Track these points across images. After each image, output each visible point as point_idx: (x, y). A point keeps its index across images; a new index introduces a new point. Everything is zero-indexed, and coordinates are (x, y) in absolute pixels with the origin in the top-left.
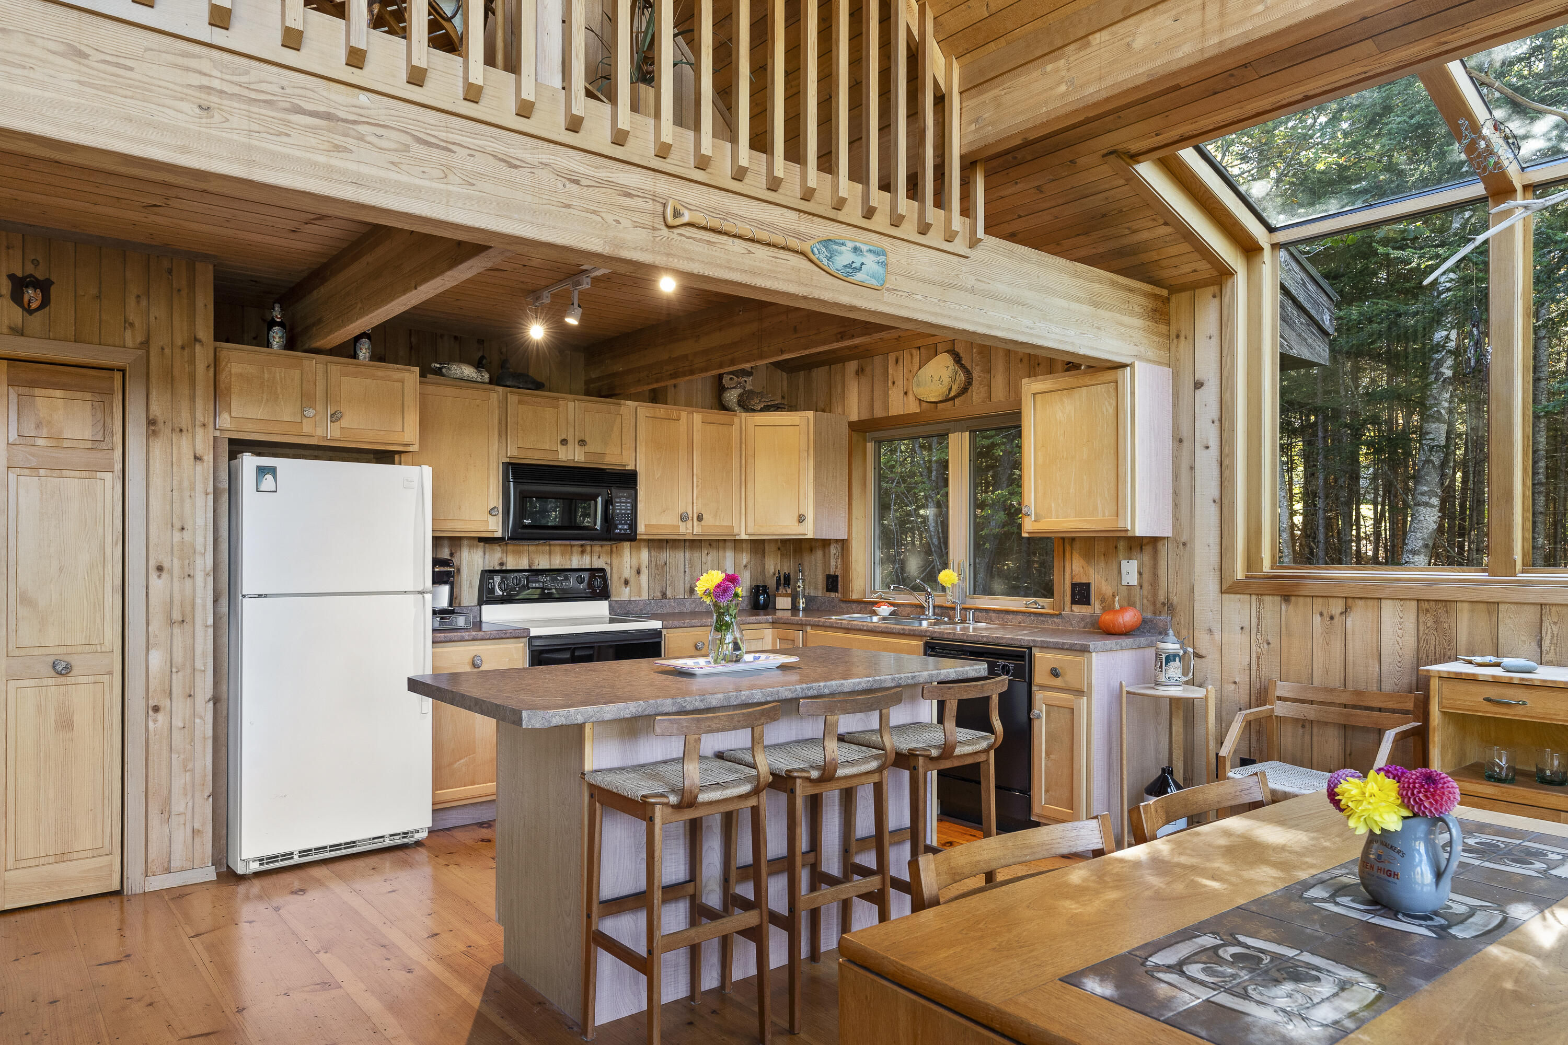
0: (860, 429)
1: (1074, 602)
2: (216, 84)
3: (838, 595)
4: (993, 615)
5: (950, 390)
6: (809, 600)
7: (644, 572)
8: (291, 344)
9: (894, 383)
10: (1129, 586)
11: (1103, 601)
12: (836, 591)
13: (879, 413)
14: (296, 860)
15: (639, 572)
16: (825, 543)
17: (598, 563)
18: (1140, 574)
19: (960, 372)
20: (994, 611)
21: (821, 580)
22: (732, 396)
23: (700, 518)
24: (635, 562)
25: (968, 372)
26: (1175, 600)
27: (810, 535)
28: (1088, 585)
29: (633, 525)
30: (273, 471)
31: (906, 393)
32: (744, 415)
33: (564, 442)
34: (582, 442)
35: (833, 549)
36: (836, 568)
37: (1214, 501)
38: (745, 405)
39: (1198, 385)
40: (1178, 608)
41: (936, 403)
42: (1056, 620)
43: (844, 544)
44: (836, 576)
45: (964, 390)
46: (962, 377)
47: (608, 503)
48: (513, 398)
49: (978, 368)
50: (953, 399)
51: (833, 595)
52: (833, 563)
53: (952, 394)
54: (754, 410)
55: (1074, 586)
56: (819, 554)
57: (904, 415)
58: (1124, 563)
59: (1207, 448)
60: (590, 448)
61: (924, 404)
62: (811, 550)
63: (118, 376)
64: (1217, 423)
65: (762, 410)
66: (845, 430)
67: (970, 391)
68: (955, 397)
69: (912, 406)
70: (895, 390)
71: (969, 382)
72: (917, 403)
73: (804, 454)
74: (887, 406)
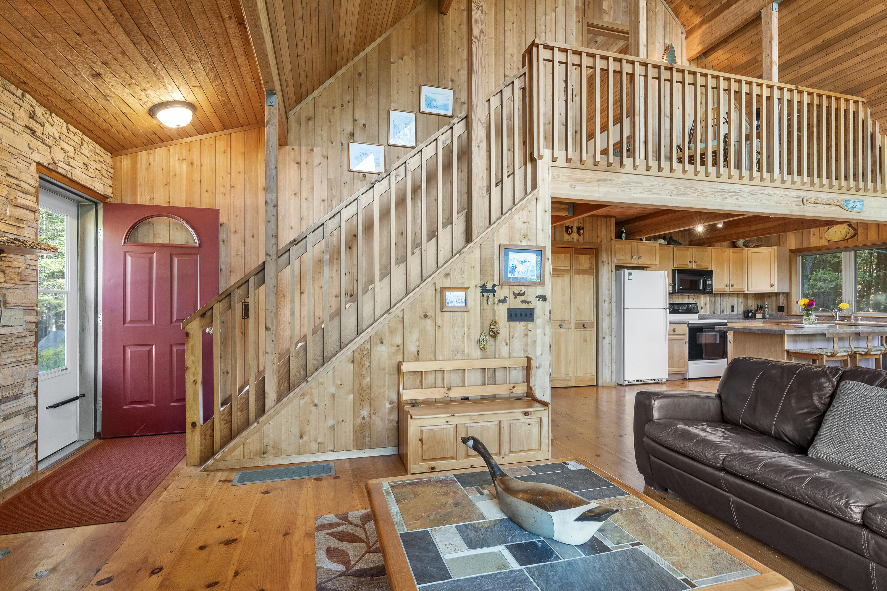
0: (794, 252)
2: (717, 190)
3: (784, 313)
4: (871, 319)
5: (846, 236)
6: (770, 315)
7: (708, 305)
8: (627, 238)
9: (814, 235)
12: (783, 311)
13: (806, 245)
14: (636, 383)
15: (706, 305)
16: (777, 294)
17: (693, 301)
19: (851, 229)
20: (871, 317)
21: (775, 308)
22: (741, 242)
23: (732, 286)
24: (704, 301)
25: (855, 230)
27: (776, 291)
29: (712, 289)
30: (631, 274)
31: (821, 238)
32: (746, 249)
33: (690, 262)
34: (695, 261)
35: (781, 296)
36: (783, 303)
38: (746, 245)
41: (838, 241)
43: (787, 295)
44: (783, 306)
45: (853, 236)
46: (852, 231)
47: (704, 281)
48: (676, 249)
49: (861, 228)
50: (847, 239)
51: (781, 313)
52: (781, 301)
53: (847, 238)
54: (750, 247)
56: (774, 298)
57: (820, 246)
60: (698, 263)
61: (831, 242)
62: (769, 297)
63: (595, 250)
65: (754, 247)
66: (788, 252)
67: (856, 236)
68: (848, 239)
69: (824, 243)
70: (814, 237)
71: (856, 233)
72: (827, 242)
73: (773, 262)
74: (810, 243)
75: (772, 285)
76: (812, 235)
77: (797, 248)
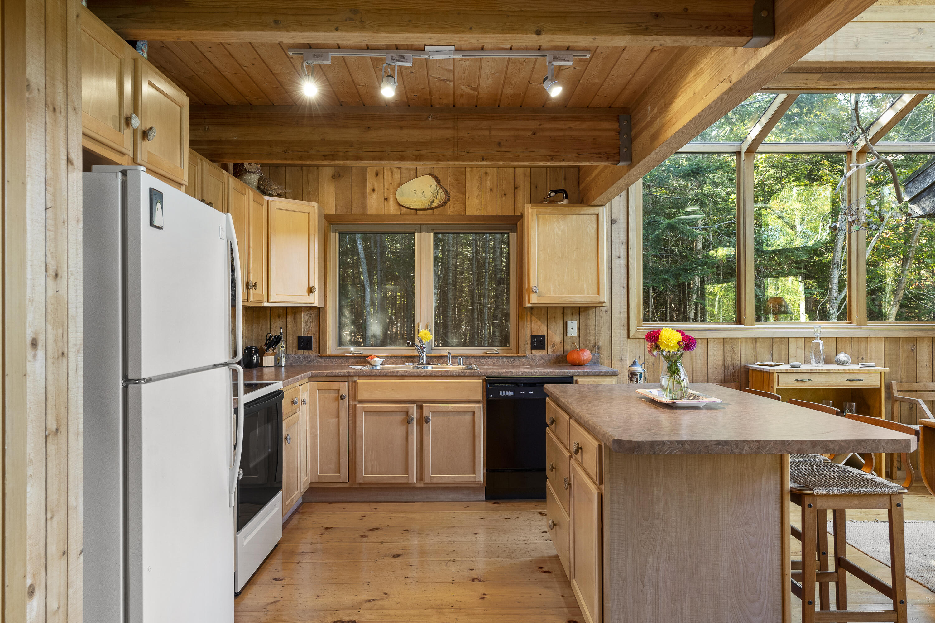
1: (533, 348)
3: (313, 353)
5: (432, 202)
9: (374, 190)
10: (572, 336)
11: (554, 346)
12: (310, 349)
13: (356, 212)
16: (297, 311)
18: (579, 329)
19: (441, 191)
21: (291, 341)
22: (252, 179)
23: (254, 286)
25: (446, 192)
26: (601, 343)
27: (316, 304)
28: (543, 337)
30: (161, 198)
31: (386, 199)
32: (266, 198)
35: (305, 315)
36: (309, 330)
37: (624, 288)
39: (613, 222)
40: (602, 349)
41: (417, 210)
42: (522, 360)
44: (311, 337)
45: (443, 204)
46: (442, 195)
49: (455, 190)
50: (433, 209)
51: (306, 352)
52: (306, 326)
53: (434, 205)
54: (271, 195)
55: (533, 337)
57: (384, 215)
58: (569, 323)
59: (619, 257)
61: (404, 210)
64: (625, 245)
66: (321, 220)
67: (447, 205)
68: (436, 208)
69: (392, 209)
70: (374, 195)
71: (448, 199)
72: (398, 207)
73: (312, 238)
74: (364, 206)
75: (311, 290)
76: (369, 190)
77: (339, 212)
